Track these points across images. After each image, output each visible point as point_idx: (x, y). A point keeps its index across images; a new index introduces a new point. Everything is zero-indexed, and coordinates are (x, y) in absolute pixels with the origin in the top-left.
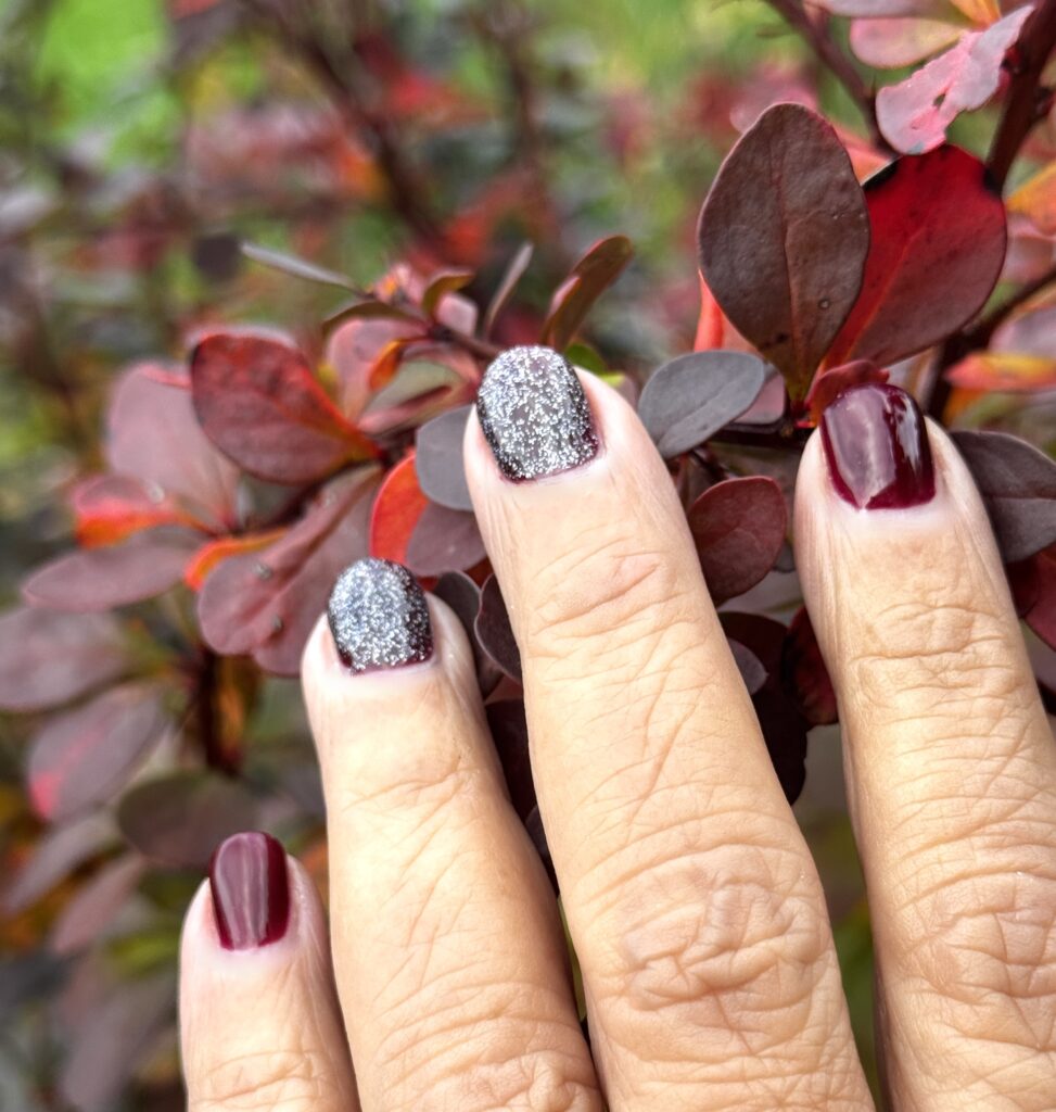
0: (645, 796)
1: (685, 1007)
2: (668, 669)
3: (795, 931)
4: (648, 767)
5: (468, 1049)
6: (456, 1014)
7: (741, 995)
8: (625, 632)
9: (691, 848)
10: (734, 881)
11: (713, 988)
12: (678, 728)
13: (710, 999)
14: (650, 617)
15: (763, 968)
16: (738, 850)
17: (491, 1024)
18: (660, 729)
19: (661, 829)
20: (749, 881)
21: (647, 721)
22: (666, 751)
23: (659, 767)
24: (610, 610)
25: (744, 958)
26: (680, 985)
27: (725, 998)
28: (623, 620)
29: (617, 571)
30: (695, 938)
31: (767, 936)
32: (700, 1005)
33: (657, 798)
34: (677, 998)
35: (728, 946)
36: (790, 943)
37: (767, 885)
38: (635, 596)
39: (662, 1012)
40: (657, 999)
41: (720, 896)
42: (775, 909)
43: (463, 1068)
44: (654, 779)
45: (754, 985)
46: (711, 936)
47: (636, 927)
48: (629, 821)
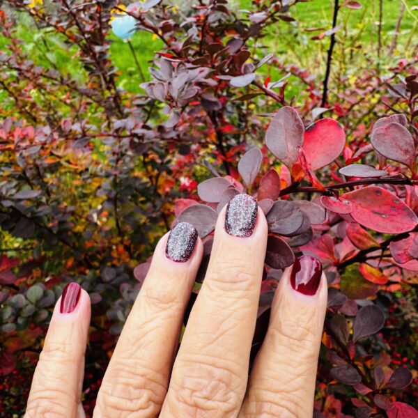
0: (210, 344)
1: (187, 406)
2: (235, 310)
3: (229, 403)
4: (215, 336)
5: (131, 381)
7: (203, 412)
8: (230, 294)
9: (213, 365)
10: (220, 380)
11: (196, 406)
12: (228, 330)
13: (195, 408)
14: (239, 293)
15: (213, 409)
16: (226, 372)
17: (140, 378)
18: (223, 327)
19: (208, 355)
20: (223, 382)
21: (221, 323)
22: (222, 334)
23: (217, 338)
24: (229, 285)
25: (209, 404)
26: (188, 400)
27: (199, 410)
28: (231, 290)
29: (237, 275)
30: (201, 390)
31: (220, 401)
32: (191, 408)
33: (212, 346)
34: (186, 403)
35: (207, 398)
37: (228, 385)
38: (239, 285)
39: (181, 403)
40: (181, 400)
41: (214, 383)
42: (226, 394)
43: (127, 385)
44: (214, 341)
45: (208, 412)
46: (205, 393)
47: (189, 376)
48: (203, 347)
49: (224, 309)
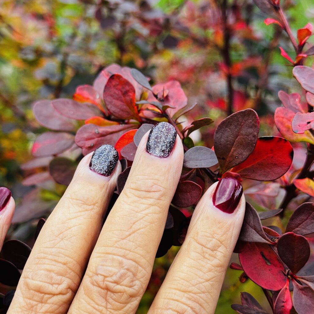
0: (123, 239)
1: (100, 289)
2: (147, 215)
3: (133, 289)
4: (128, 233)
5: (53, 268)
6: (56, 258)
7: (112, 294)
8: (144, 201)
9: (124, 256)
10: (128, 270)
11: (107, 289)
12: (139, 229)
13: (106, 291)
14: (151, 201)
15: (120, 292)
16: (134, 263)
18: (135, 227)
19: (121, 248)
20: (131, 271)
21: (134, 223)
22: (134, 232)
23: (130, 235)
24: (144, 194)
25: (118, 287)
26: (101, 284)
27: (109, 293)
28: (145, 198)
29: (152, 186)
30: (112, 276)
31: (126, 286)
32: (103, 291)
33: (125, 241)
34: (99, 286)
35: (116, 283)
36: (130, 291)
37: (135, 275)
38: (152, 194)
39: (95, 287)
40: (95, 284)
41: (123, 271)
42: (132, 281)
43: (50, 271)
44: (127, 237)
45: (116, 294)
46: (115, 278)
47: (102, 265)
48: (116, 242)
49: (137, 212)
